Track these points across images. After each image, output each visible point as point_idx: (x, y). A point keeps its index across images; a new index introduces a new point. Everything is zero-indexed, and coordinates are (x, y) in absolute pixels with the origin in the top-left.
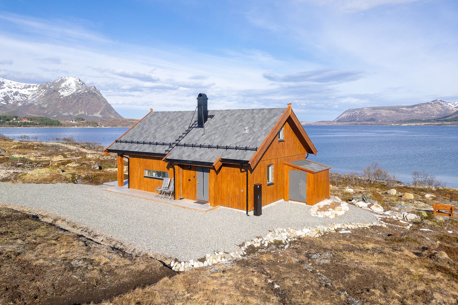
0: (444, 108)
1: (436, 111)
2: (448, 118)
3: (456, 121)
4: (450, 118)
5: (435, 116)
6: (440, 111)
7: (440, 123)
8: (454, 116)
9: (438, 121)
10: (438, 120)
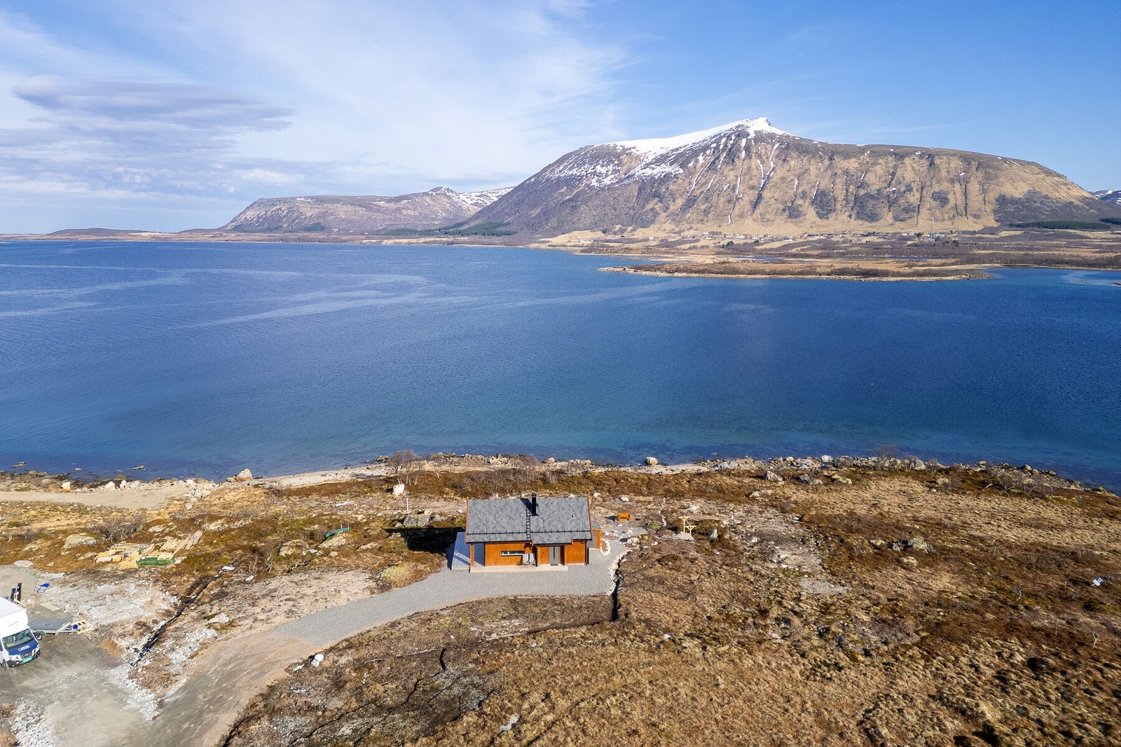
0: (454, 206)
1: (440, 213)
2: (462, 228)
3: (476, 234)
4: (466, 227)
5: (440, 222)
6: (447, 211)
7: (451, 239)
8: (473, 224)
9: (446, 233)
10: (445, 231)
